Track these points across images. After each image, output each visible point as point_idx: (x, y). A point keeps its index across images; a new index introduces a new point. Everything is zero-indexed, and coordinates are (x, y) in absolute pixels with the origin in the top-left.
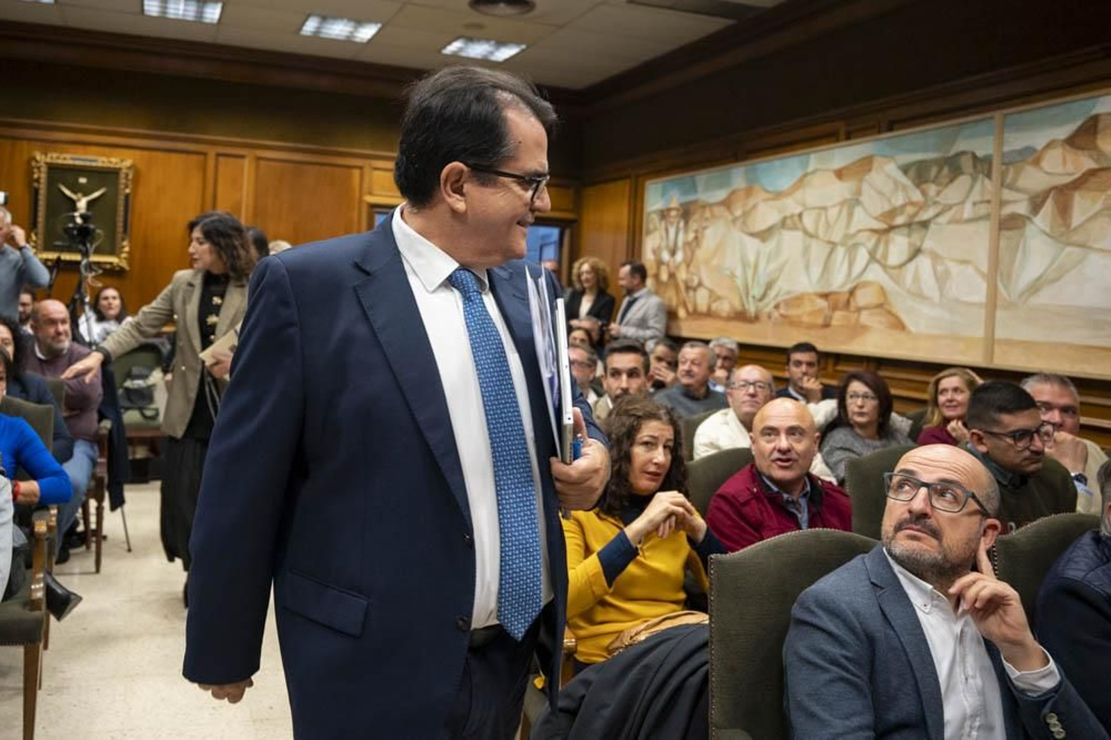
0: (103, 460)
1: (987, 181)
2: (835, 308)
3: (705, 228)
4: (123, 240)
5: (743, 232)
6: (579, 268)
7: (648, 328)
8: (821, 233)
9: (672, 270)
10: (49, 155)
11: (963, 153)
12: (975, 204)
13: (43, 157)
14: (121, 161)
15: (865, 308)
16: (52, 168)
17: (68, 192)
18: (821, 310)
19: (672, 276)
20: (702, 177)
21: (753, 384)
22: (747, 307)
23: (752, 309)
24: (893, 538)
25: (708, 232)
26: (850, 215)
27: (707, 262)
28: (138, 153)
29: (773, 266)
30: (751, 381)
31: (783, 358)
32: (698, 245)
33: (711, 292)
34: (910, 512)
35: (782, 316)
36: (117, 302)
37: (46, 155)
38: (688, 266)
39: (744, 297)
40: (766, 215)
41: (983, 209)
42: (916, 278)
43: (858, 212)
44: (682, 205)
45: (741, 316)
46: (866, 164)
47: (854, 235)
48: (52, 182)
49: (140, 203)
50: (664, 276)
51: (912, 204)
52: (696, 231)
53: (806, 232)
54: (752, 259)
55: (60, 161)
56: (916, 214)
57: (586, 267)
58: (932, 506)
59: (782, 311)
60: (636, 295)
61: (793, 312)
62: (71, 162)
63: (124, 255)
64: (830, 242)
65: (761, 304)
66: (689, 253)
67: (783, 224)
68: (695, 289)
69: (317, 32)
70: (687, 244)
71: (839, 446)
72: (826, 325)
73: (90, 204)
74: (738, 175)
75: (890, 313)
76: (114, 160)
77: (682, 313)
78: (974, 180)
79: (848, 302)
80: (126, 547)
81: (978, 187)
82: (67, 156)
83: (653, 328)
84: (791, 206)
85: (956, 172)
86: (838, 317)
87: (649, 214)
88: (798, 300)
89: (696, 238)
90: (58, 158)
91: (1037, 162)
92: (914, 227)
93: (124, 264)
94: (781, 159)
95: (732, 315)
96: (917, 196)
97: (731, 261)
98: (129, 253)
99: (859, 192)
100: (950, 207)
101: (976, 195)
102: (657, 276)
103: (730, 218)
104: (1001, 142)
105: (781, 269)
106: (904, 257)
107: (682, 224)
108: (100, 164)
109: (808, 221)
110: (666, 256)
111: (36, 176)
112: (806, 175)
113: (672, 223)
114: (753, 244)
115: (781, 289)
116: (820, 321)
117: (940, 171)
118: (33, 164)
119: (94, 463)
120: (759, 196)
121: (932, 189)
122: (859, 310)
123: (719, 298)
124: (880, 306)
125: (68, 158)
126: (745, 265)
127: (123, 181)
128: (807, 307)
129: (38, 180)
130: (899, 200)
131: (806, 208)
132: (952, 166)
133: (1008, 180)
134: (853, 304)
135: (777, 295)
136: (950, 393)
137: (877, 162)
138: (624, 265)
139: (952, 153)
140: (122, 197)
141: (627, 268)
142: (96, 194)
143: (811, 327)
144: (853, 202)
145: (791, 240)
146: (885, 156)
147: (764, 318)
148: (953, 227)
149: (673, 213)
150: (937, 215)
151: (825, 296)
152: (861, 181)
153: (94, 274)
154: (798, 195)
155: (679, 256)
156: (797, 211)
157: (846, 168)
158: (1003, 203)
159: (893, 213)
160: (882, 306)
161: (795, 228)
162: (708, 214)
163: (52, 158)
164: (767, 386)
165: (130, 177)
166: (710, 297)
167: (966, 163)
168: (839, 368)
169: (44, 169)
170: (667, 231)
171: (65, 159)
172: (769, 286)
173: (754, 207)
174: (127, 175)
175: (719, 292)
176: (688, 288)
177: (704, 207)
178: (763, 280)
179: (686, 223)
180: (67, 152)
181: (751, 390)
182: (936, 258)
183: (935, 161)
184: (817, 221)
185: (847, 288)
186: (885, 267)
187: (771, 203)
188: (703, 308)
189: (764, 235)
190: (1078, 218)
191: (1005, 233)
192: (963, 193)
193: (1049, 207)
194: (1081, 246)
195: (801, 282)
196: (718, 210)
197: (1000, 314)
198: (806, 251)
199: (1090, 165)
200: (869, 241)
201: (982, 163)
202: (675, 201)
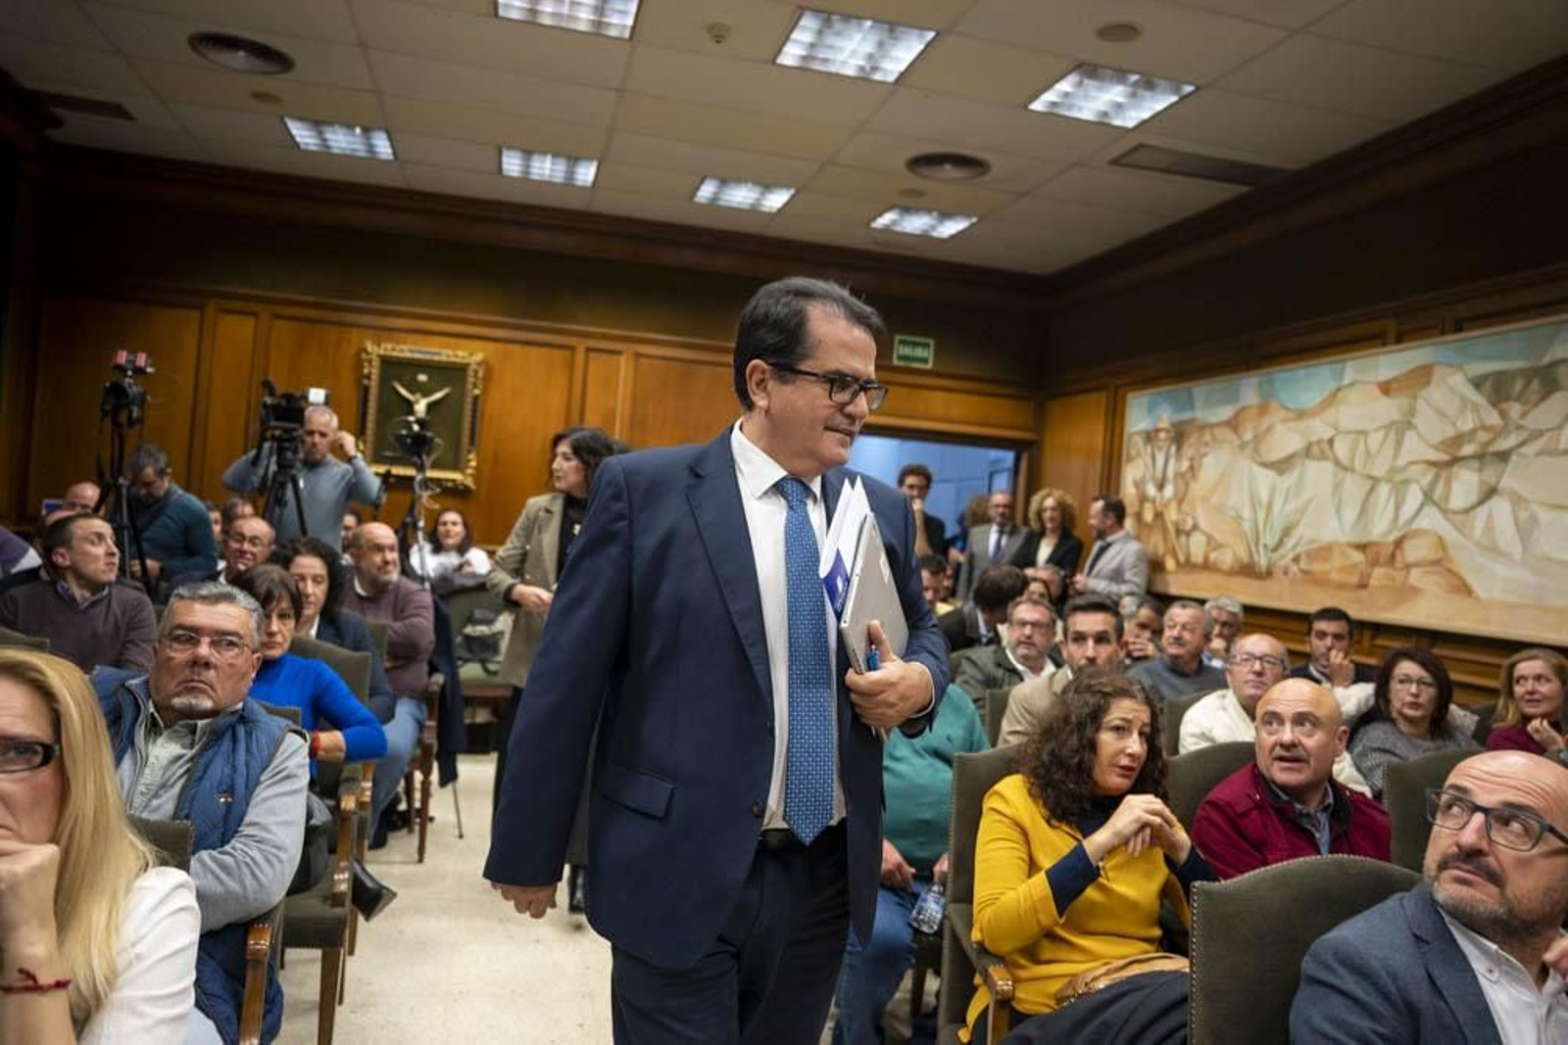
0: (432, 723)
2: (1374, 563)
3: (1204, 455)
4: (469, 452)
5: (1253, 459)
6: (1041, 502)
7: (1124, 582)
8: (1358, 465)
9: (1159, 508)
10: (383, 345)
11: (1562, 361)
13: (376, 349)
14: (469, 355)
15: (1417, 565)
16: (386, 361)
17: (403, 392)
18: (1355, 566)
19: (1159, 515)
20: (1200, 389)
21: (1260, 658)
22: (1256, 558)
23: (1262, 561)
24: (1436, 878)
25: (1206, 461)
26: (1399, 443)
27: (1205, 499)
28: (490, 346)
29: (1290, 508)
30: (1258, 654)
31: (1303, 627)
32: (1194, 476)
33: (1210, 538)
34: (1458, 846)
35: (1304, 572)
36: (459, 529)
37: (379, 345)
38: (1180, 502)
39: (1253, 546)
40: (1286, 440)
42: (1489, 528)
43: (1410, 438)
44: (1173, 425)
45: (1247, 570)
46: (1422, 376)
47: (1404, 469)
48: (385, 381)
49: (492, 406)
50: (1148, 516)
51: (1485, 428)
52: (1192, 459)
53: (1337, 463)
54: (1264, 496)
55: (395, 354)
56: (1491, 443)
57: (1049, 502)
58: (1491, 841)
59: (1303, 565)
60: (1110, 539)
61: (1317, 567)
62: (408, 355)
63: (469, 471)
64: (1370, 477)
65: (1276, 555)
66: (1182, 487)
67: (1307, 452)
68: (1188, 534)
69: (715, 198)
70: (1179, 475)
71: (1376, 745)
72: (1363, 585)
73: (430, 407)
74: (1249, 388)
75: (1450, 571)
76: (460, 353)
77: (1170, 564)
79: (1393, 556)
80: (457, 833)
82: (405, 347)
83: (1129, 581)
84: (1319, 428)
85: (1551, 387)
86: (1379, 575)
87: (1131, 435)
88: (1325, 551)
89: (1192, 468)
90: (394, 350)
92: (1488, 458)
93: (470, 483)
94: (1306, 367)
95: (1236, 568)
96: (1493, 418)
97: (1237, 499)
98: (476, 468)
99: (1412, 412)
100: (1540, 434)
102: (1139, 516)
103: (1237, 442)
105: (1302, 511)
106: (1474, 498)
107: (1173, 449)
108: (444, 358)
109: (1341, 449)
110: (1151, 490)
111: (366, 371)
112: (1339, 389)
113: (1160, 448)
114: (1265, 478)
115: (1301, 538)
116: (1355, 580)
117: (1527, 385)
118: (364, 356)
119: (421, 727)
120: (1276, 415)
121: (1515, 409)
122: (1408, 567)
123: (1219, 546)
124: (1437, 562)
125: (404, 350)
126: (1254, 504)
127: (471, 379)
128: (1337, 561)
129: (368, 377)
130: (1467, 424)
131: (1339, 432)
132: (1546, 379)
134: (1399, 558)
135: (1296, 545)
136: (1530, 682)
137: (1438, 373)
138: (1096, 499)
139: (1545, 361)
140: (469, 400)
141: (1100, 504)
142: (438, 395)
143: (1341, 586)
144: (1403, 425)
145: (1318, 472)
146: (1450, 365)
147: (1278, 574)
148: (1543, 459)
149: (1162, 435)
150: (1521, 445)
151: (1362, 547)
152: (1415, 397)
153: (429, 493)
154: (1330, 414)
155: (1169, 491)
156: (1327, 436)
157: (1396, 380)
159: (1459, 440)
160: (1440, 564)
161: (1323, 457)
162: (1207, 437)
163: (386, 350)
164: (1278, 662)
165: (480, 374)
166: (1208, 544)
168: (1380, 642)
169: (376, 363)
170: (1153, 457)
171: (402, 351)
172: (1287, 532)
173: (1270, 429)
174: (476, 372)
175: (1219, 537)
176: (1179, 532)
177: (1202, 428)
178: (1278, 526)
179: (1179, 449)
180: (405, 342)
181: (1257, 666)
182: (1517, 500)
183: (1520, 372)
184: (1354, 449)
185: (1392, 538)
186: (1445, 512)
187: (1292, 424)
188: (1197, 556)
189: (1281, 466)
192: (1556, 415)
195: (1330, 529)
196: (1221, 432)
198: (1337, 488)
200: (1423, 476)
202: (1165, 419)
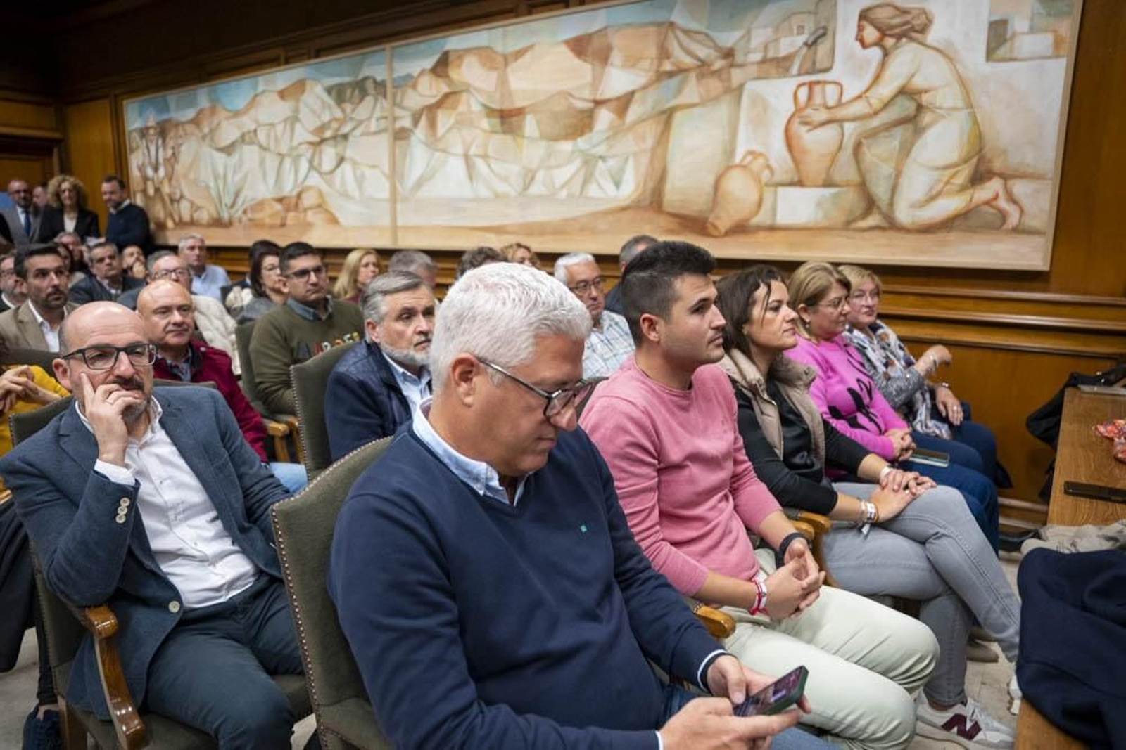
1: (384, 100)
2: (288, 210)
3: (180, 145)
5: (211, 146)
8: (272, 146)
9: (157, 185)
11: (366, 79)
12: (378, 120)
15: (310, 208)
18: (278, 213)
19: (157, 190)
20: (172, 97)
22: (222, 215)
23: (225, 216)
25: (183, 148)
26: (292, 130)
27: (186, 176)
29: (238, 177)
32: (176, 161)
33: (192, 203)
35: (250, 220)
38: (170, 180)
39: (218, 205)
40: (229, 133)
41: (383, 124)
42: (343, 182)
43: (298, 126)
44: (158, 123)
45: (217, 223)
46: (298, 88)
47: (297, 148)
50: (151, 191)
51: (336, 120)
52: (173, 148)
53: (261, 146)
54: (221, 170)
56: (337, 130)
57: (66, 186)
59: (249, 215)
61: (258, 216)
64: (280, 154)
65: (232, 211)
66: (170, 169)
67: (243, 139)
68: (178, 201)
70: (166, 160)
72: (283, 225)
74: (202, 96)
75: (327, 211)
77: (170, 224)
78: (376, 100)
79: (297, 205)
81: (379, 106)
85: (364, 94)
86: (291, 217)
87: (130, 132)
88: (260, 205)
89: (174, 154)
91: (414, 87)
92: (339, 139)
95: (211, 222)
96: (339, 114)
97: (206, 175)
99: (297, 110)
100: (360, 123)
101: (377, 114)
102: (144, 191)
103: (200, 135)
104: (391, 70)
105: (244, 179)
106: (334, 163)
107: (160, 142)
109: (262, 136)
110: (150, 172)
112: (256, 96)
113: (151, 141)
114: (220, 158)
115: (246, 197)
116: (278, 222)
117: (352, 93)
120: (222, 114)
121: (348, 107)
122: (305, 210)
123: (199, 208)
124: (319, 206)
126: (216, 178)
128: (268, 211)
130: (326, 117)
131: (259, 125)
132: (360, 88)
133: (398, 100)
134: (300, 206)
135: (243, 204)
137: (309, 84)
139: (360, 77)
143: (272, 227)
144: (294, 120)
145: (250, 153)
146: (314, 79)
147: (236, 224)
148: (365, 138)
149: (152, 132)
150: (354, 129)
151: (280, 200)
152: (298, 100)
154: (252, 112)
155: (162, 172)
156: (253, 127)
157: (286, 89)
158: (395, 119)
159: (322, 128)
160: (321, 206)
161: (251, 143)
162: (181, 132)
166: (192, 207)
167: (370, 86)
170: (148, 148)
172: (237, 195)
173: (218, 124)
175: (198, 202)
176: (172, 201)
177: (177, 125)
178: (232, 190)
179: (164, 141)
182: (355, 164)
183: (349, 84)
184: (268, 136)
185: (295, 193)
186: (321, 173)
187: (232, 121)
188: (186, 217)
189: (228, 150)
190: (441, 130)
191: (399, 143)
192: (368, 110)
193: (423, 122)
194: (444, 151)
195: (261, 190)
196: (189, 128)
197: (399, 206)
198: (262, 163)
199: (445, 89)
200: (307, 152)
201: (380, 86)
202: (152, 120)
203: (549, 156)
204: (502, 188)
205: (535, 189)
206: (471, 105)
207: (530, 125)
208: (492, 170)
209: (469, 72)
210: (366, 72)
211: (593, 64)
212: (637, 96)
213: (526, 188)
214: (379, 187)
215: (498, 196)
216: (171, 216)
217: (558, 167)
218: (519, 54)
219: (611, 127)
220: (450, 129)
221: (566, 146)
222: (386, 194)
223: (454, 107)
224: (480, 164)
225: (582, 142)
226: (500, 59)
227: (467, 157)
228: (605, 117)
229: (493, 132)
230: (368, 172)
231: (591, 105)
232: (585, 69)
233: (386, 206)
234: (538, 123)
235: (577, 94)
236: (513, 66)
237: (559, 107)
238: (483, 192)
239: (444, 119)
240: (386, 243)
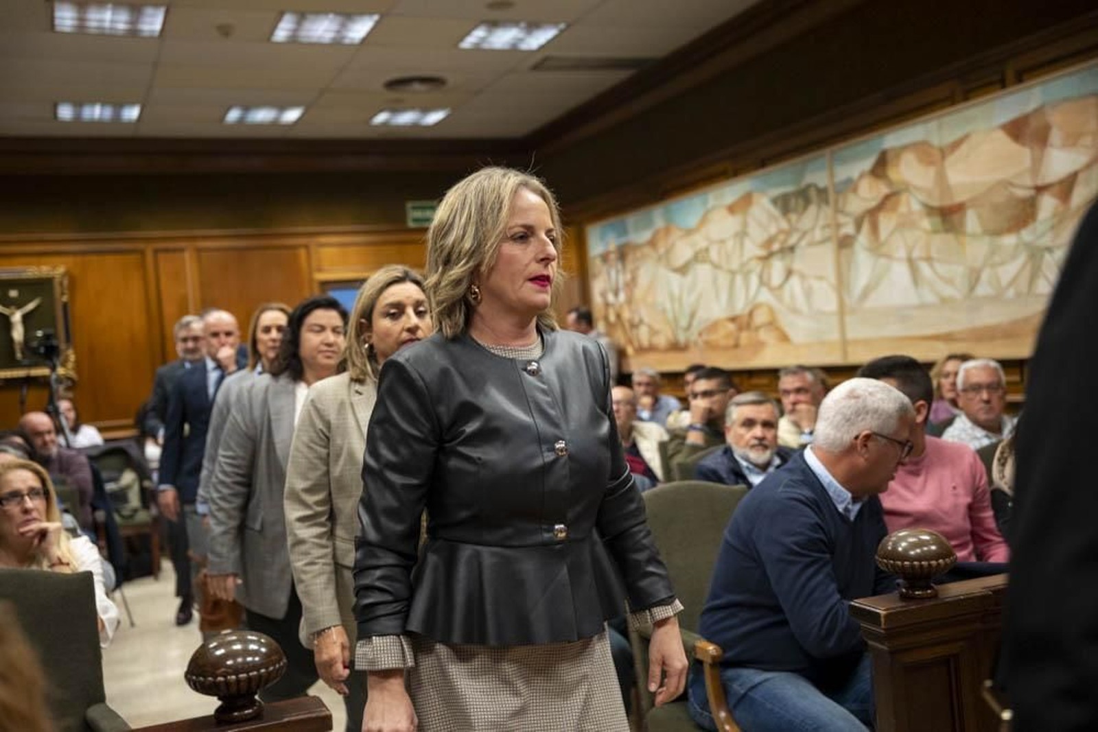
1: (826, 208)
2: (740, 329)
3: (638, 268)
4: (66, 349)
5: (666, 267)
8: (724, 264)
9: (618, 310)
11: (809, 186)
12: (821, 228)
14: (53, 269)
15: (762, 326)
18: (731, 333)
19: (618, 316)
22: (678, 338)
23: (682, 338)
25: (641, 271)
26: (742, 245)
27: (644, 299)
28: (70, 260)
29: (693, 298)
32: (635, 284)
33: (650, 328)
35: (705, 342)
38: (630, 304)
39: (675, 328)
40: (683, 252)
41: (828, 232)
42: (792, 297)
43: (748, 244)
44: (617, 248)
45: (676, 347)
46: (746, 201)
47: (747, 263)
49: (79, 310)
50: (612, 318)
51: (783, 231)
52: (632, 272)
53: (713, 264)
54: (676, 292)
56: (785, 241)
59: (705, 337)
61: (713, 337)
63: (71, 365)
64: (731, 272)
65: (688, 334)
66: (629, 293)
67: (696, 258)
68: (638, 326)
70: (626, 284)
72: (736, 346)
74: (657, 215)
75: (778, 329)
76: (44, 269)
77: (630, 350)
78: (819, 208)
79: (749, 324)
81: (822, 214)
85: (807, 202)
86: (744, 337)
87: (593, 259)
88: (713, 326)
89: (633, 278)
91: (855, 190)
92: (786, 251)
96: (784, 225)
97: (662, 298)
98: (77, 361)
99: (745, 225)
100: (804, 234)
101: (821, 222)
102: (606, 318)
103: (656, 256)
104: (832, 175)
106: (783, 277)
107: (620, 266)
108: (30, 275)
109: (714, 255)
110: (611, 298)
112: (707, 213)
113: (612, 266)
114: (675, 279)
115: (700, 318)
116: (731, 342)
117: (797, 202)
120: (676, 234)
121: (793, 217)
123: (656, 332)
124: (770, 323)
126: (672, 300)
127: (57, 289)
128: (722, 332)
130: (773, 230)
131: (712, 242)
132: (804, 196)
133: (840, 206)
134: (752, 325)
135: (698, 326)
137: (755, 197)
139: (803, 185)
140: (59, 307)
141: (574, 315)
142: (31, 306)
143: (726, 348)
144: (742, 235)
145: (703, 270)
146: (760, 191)
147: (692, 346)
148: (811, 249)
149: (613, 257)
150: (800, 239)
151: (733, 319)
152: (746, 214)
154: (704, 230)
155: (622, 297)
156: (705, 245)
157: (735, 203)
158: (839, 226)
159: (769, 242)
160: (772, 324)
161: (704, 261)
162: (638, 254)
165: (66, 282)
166: (650, 332)
167: (813, 193)
170: (609, 274)
172: (692, 316)
173: (673, 245)
174: (61, 284)
175: (657, 326)
176: (632, 326)
177: (637, 247)
178: (687, 310)
179: (624, 264)
182: (803, 277)
183: (793, 193)
184: (719, 253)
185: (747, 311)
186: (770, 289)
187: (685, 240)
188: (645, 343)
190: (883, 234)
191: (845, 252)
192: (813, 219)
193: (866, 227)
194: (889, 257)
195: (716, 310)
196: (647, 250)
197: (848, 319)
198: (715, 280)
199: (884, 190)
200: (756, 267)
201: (822, 193)
202: (612, 243)
203: (993, 252)
204: (948, 291)
205: (982, 290)
206: (912, 204)
207: (972, 221)
208: (935, 272)
209: (909, 171)
210: (810, 178)
211: (1032, 148)
212: (1081, 177)
213: (972, 288)
214: (827, 300)
215: (944, 301)
216: (630, 342)
217: (1002, 263)
218: (956, 145)
219: (1055, 215)
220: (892, 233)
221: (1009, 240)
222: (832, 305)
223: (894, 209)
224: (925, 268)
225: (1026, 235)
226: (937, 154)
227: (911, 262)
228: (1048, 204)
229: (935, 232)
230: (816, 284)
231: (1032, 192)
232: (1024, 154)
233: (834, 321)
234: (980, 217)
235: (1016, 181)
236: (951, 159)
237: (1000, 198)
238: (930, 298)
239: (887, 223)
240: (835, 359)
